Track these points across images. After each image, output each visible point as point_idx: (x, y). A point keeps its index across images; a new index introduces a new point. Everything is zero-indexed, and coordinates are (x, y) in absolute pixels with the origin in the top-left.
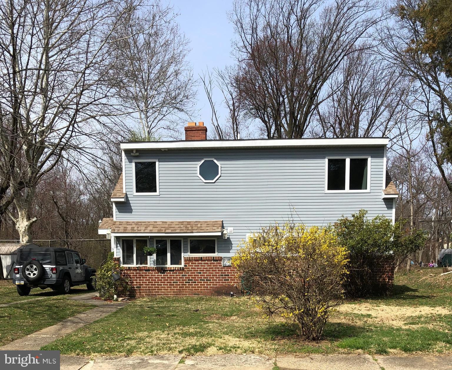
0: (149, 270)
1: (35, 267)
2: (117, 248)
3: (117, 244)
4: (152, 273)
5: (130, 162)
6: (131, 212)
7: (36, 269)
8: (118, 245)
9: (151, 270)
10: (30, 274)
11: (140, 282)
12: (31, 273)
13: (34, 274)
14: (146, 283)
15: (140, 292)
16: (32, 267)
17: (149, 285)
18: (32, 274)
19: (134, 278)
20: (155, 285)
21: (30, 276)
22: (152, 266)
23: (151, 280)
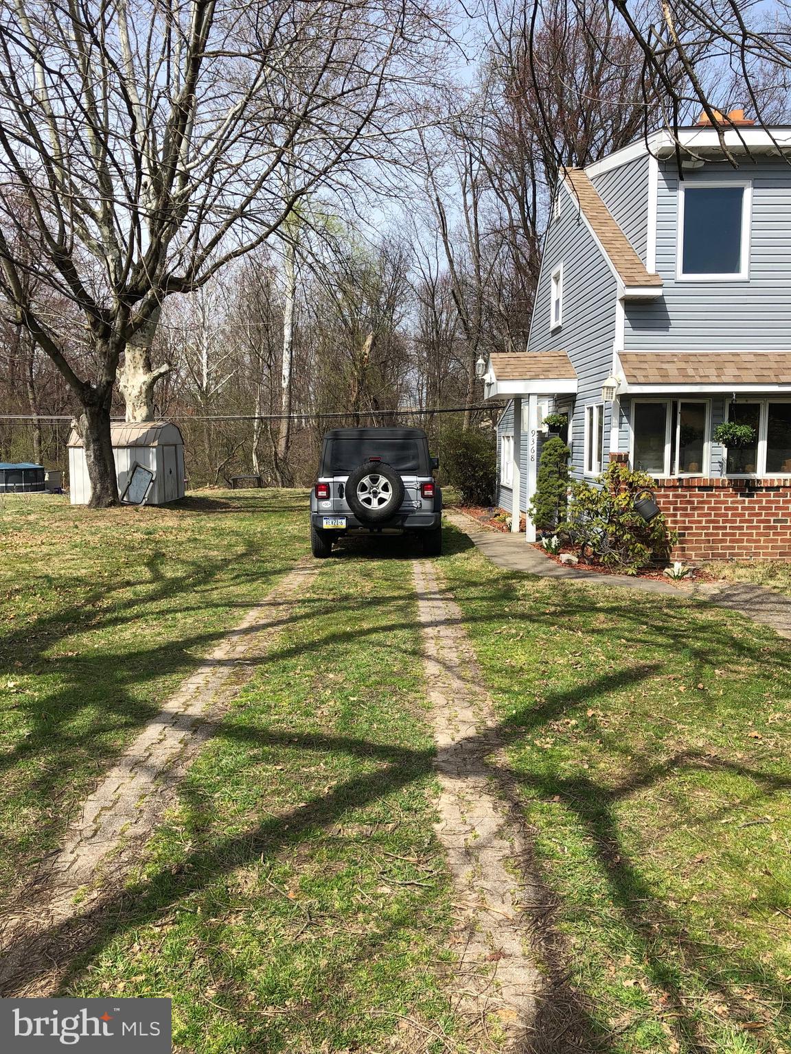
0: (710, 488)
1: (383, 480)
2: (620, 427)
3: (621, 416)
4: (719, 496)
5: (673, 188)
6: (666, 328)
7: (385, 488)
8: (625, 419)
9: (717, 487)
10: (368, 501)
11: (684, 522)
12: (371, 496)
13: (381, 501)
14: (700, 522)
15: (683, 549)
16: (375, 480)
17: (708, 528)
18: (375, 502)
19: (668, 509)
20: (725, 528)
21: (369, 507)
22: (716, 475)
23: (716, 515)
